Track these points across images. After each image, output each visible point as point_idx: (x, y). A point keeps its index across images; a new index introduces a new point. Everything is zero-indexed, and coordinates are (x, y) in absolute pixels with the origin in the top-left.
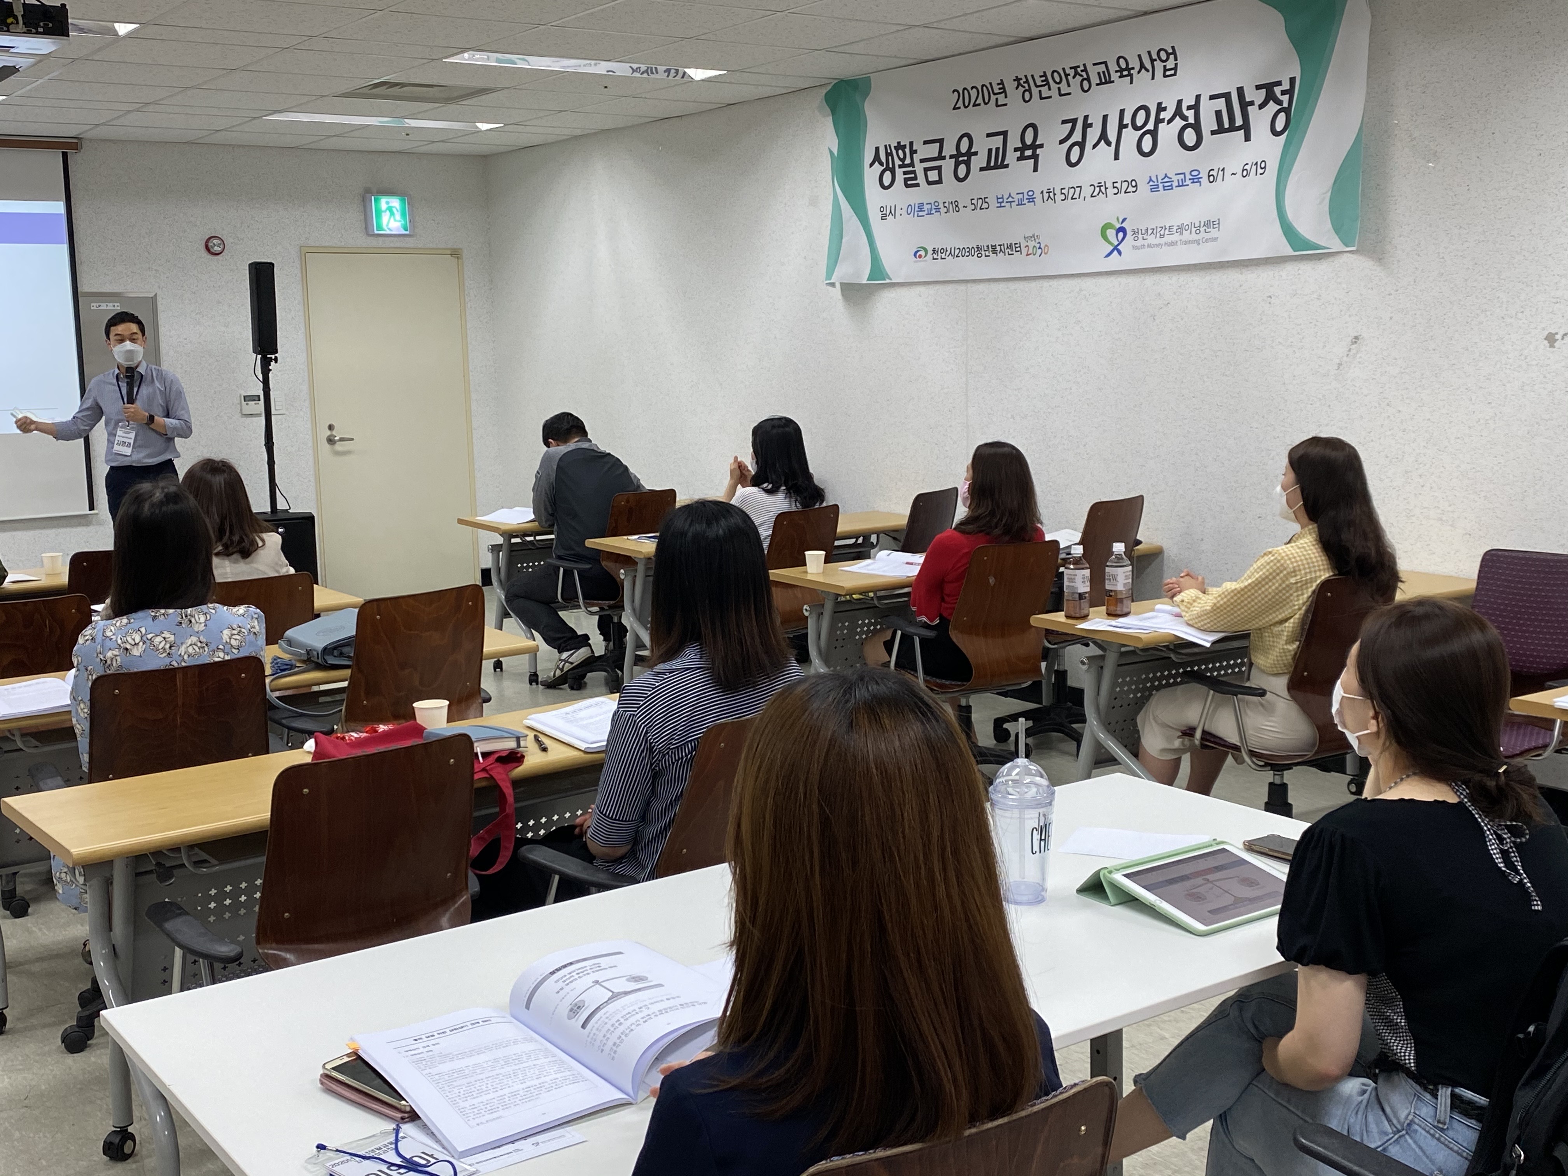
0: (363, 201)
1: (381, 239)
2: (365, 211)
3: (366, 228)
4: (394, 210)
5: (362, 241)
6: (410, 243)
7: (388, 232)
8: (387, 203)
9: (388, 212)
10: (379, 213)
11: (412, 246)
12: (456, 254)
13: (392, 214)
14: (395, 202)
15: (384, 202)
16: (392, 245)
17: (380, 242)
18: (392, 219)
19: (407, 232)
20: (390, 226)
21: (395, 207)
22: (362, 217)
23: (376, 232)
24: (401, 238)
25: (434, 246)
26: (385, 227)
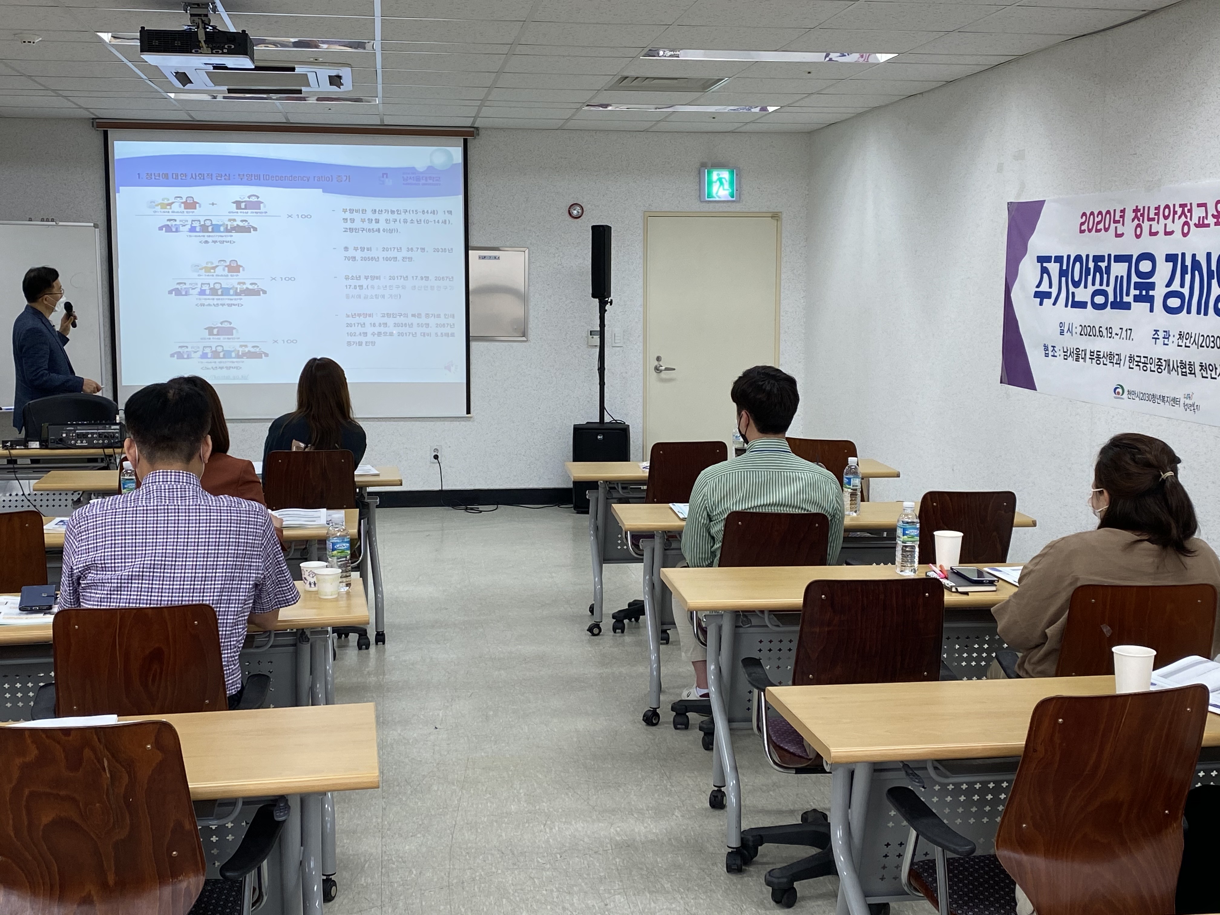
0: (699, 173)
1: (711, 205)
2: (700, 181)
3: (700, 196)
4: (724, 181)
5: (696, 206)
6: (737, 207)
7: (717, 199)
8: (718, 175)
9: (718, 183)
10: (710, 183)
11: (738, 210)
12: (776, 216)
13: (722, 183)
14: (725, 174)
15: (715, 175)
16: (721, 210)
17: (710, 207)
18: (721, 187)
19: (734, 199)
20: (719, 194)
21: (724, 178)
22: (698, 187)
23: (707, 199)
24: (729, 204)
25: (757, 210)
26: (714, 195)
